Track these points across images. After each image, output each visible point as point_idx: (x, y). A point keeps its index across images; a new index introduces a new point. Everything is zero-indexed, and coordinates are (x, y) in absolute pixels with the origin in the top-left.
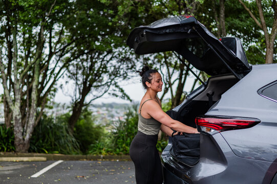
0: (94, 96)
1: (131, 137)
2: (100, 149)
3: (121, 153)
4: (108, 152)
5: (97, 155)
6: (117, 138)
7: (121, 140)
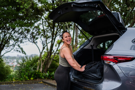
0: (6, 51)
1: (28, 71)
2: (12, 78)
3: (23, 80)
4: (16, 79)
5: (10, 81)
6: (20, 72)
7: (23, 73)
